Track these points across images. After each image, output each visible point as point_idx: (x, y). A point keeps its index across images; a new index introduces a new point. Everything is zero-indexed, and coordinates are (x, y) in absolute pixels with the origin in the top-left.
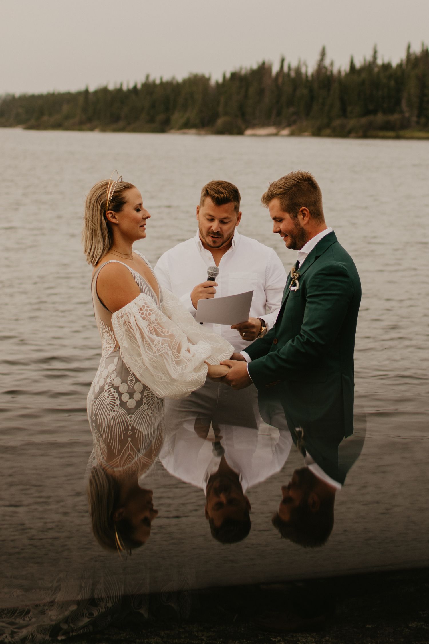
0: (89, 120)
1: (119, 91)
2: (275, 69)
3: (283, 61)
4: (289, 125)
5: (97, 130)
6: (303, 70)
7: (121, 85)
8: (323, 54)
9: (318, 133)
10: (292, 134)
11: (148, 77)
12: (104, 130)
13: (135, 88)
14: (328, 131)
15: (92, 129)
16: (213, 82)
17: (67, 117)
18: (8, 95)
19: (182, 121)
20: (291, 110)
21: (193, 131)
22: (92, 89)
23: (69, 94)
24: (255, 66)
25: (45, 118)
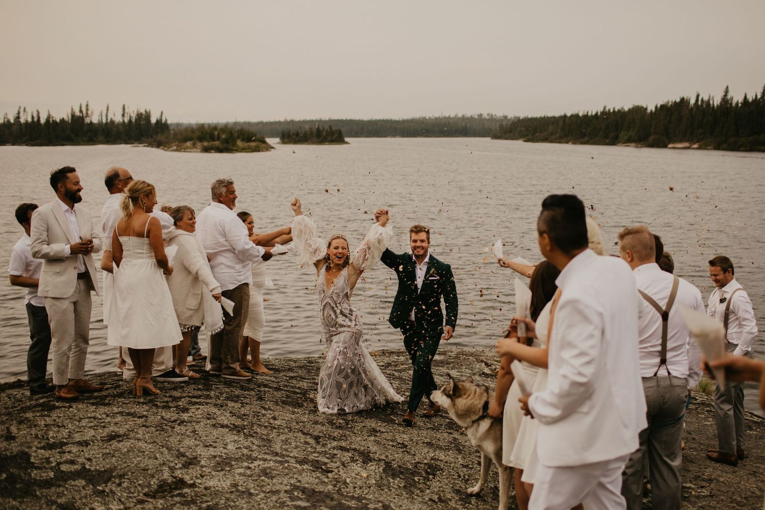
0: (566, 136)
1: (586, 116)
2: (692, 102)
3: (698, 96)
4: (698, 141)
5: (570, 143)
6: (711, 102)
7: (588, 112)
8: (727, 91)
9: (718, 147)
10: (700, 148)
11: (605, 108)
12: (574, 143)
13: (597, 114)
14: (725, 146)
15: (567, 142)
16: (649, 111)
17: (551, 134)
18: (516, 117)
19: (626, 137)
20: (700, 131)
21: (633, 144)
22: (569, 115)
23: (554, 117)
24: (678, 100)
25: (538, 134)
